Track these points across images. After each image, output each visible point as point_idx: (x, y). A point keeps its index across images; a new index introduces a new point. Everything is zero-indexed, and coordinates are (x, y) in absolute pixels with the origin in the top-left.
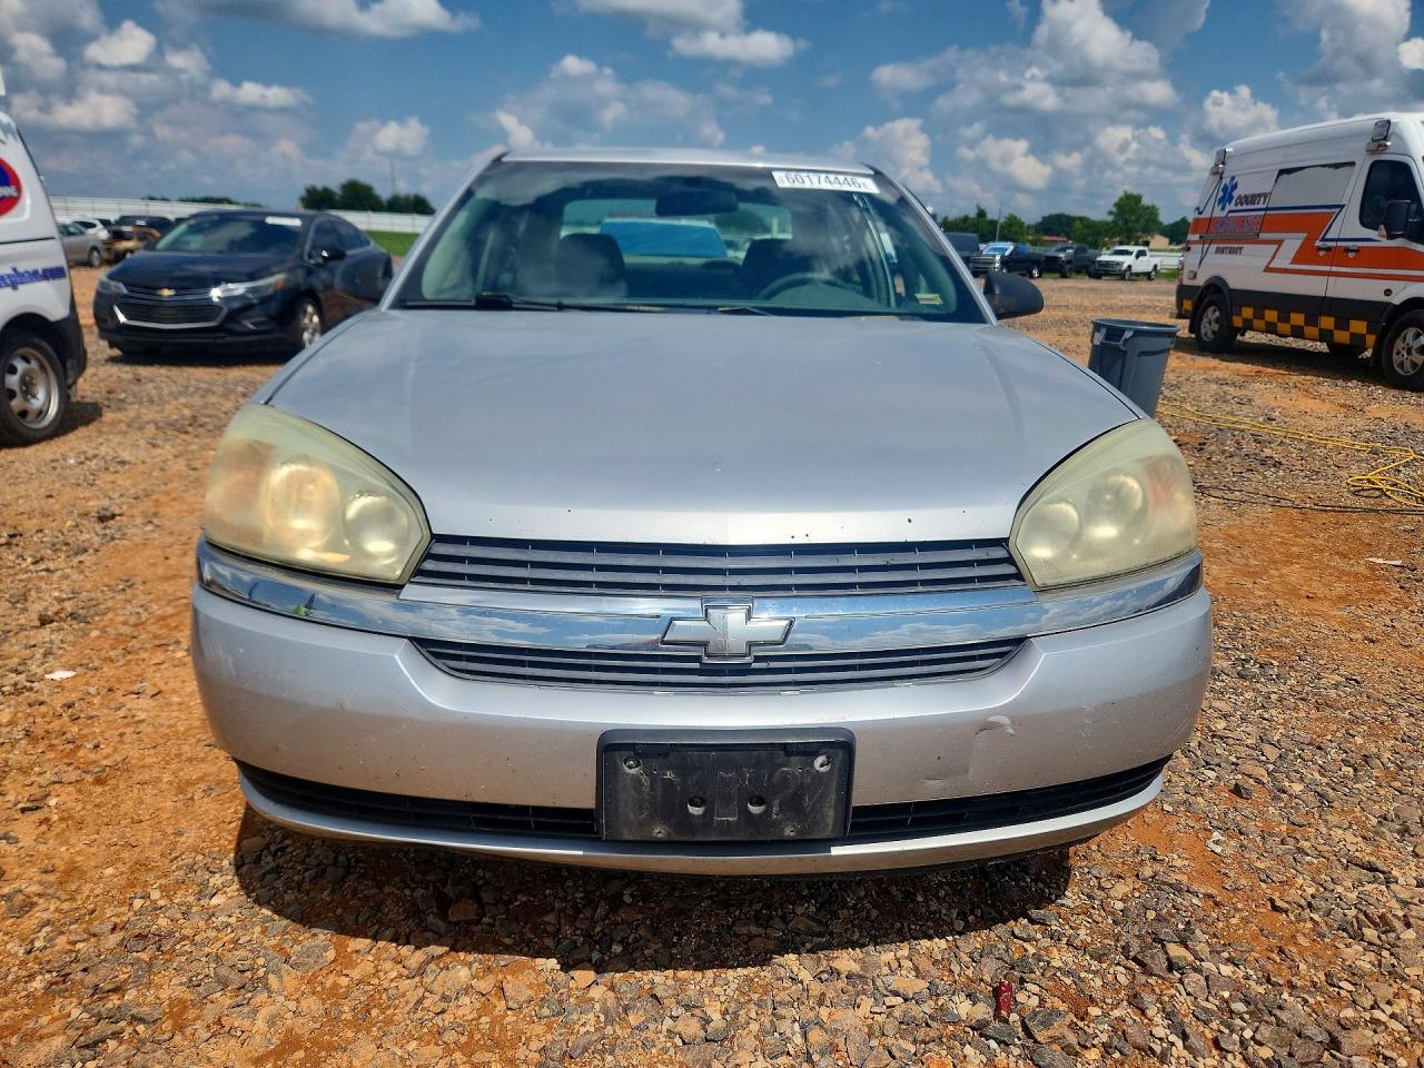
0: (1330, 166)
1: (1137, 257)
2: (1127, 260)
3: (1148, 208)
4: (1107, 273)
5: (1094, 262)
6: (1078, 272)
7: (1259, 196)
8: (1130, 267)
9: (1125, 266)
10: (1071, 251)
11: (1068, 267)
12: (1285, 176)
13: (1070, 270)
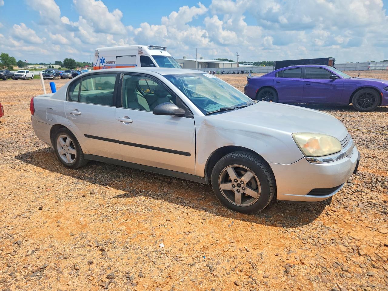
0: (130, 56)
1: (27, 73)
2: (24, 74)
3: (11, 58)
4: (19, 78)
5: (13, 75)
6: (9, 78)
7: (113, 62)
8: (25, 76)
9: (24, 76)
10: (4, 72)
11: (5, 77)
12: (118, 58)
13: (7, 78)
